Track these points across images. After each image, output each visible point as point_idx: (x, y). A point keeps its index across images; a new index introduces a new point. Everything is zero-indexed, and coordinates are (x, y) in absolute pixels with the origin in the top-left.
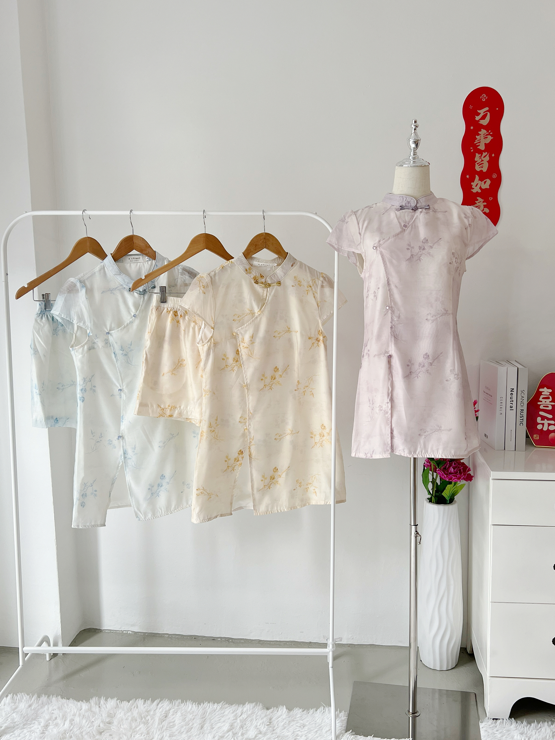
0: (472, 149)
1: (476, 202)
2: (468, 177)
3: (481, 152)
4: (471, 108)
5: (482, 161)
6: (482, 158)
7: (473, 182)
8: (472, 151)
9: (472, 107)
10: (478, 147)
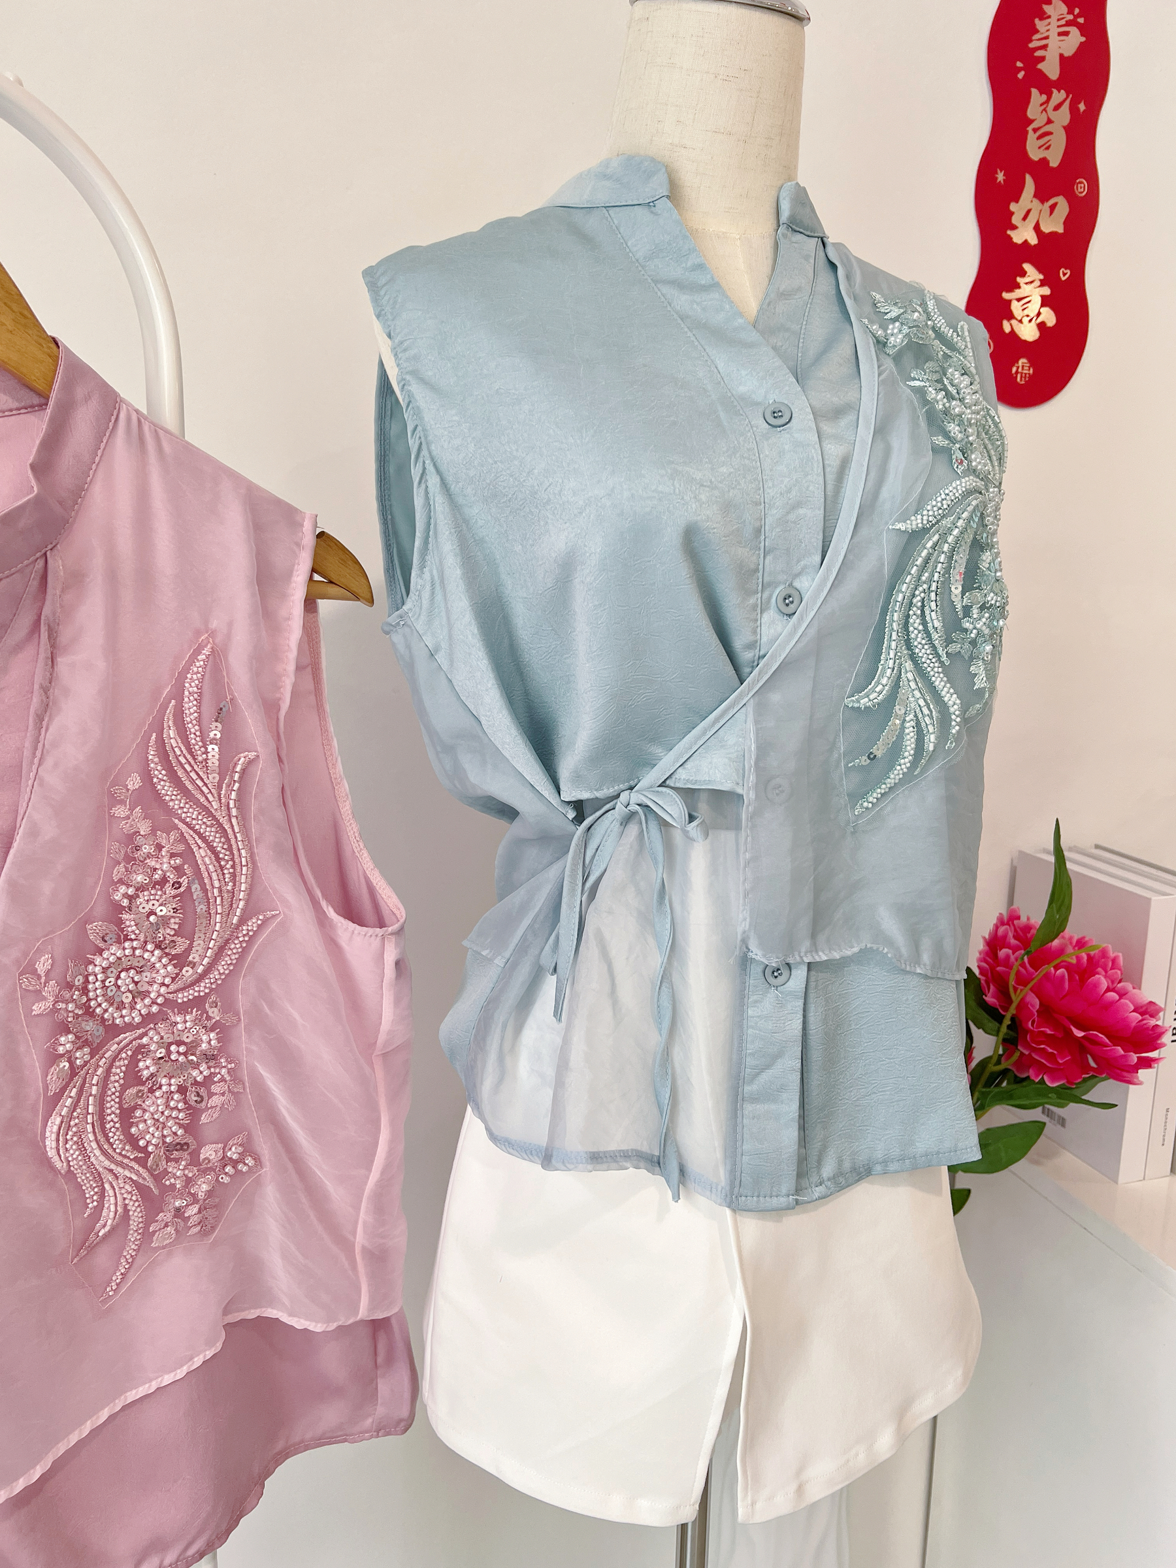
0: (1020, 69)
2: (1000, 177)
3: (1046, 86)
5: (1049, 121)
6: (1048, 109)
7: (1017, 201)
8: (1021, 75)
10: (1040, 66)
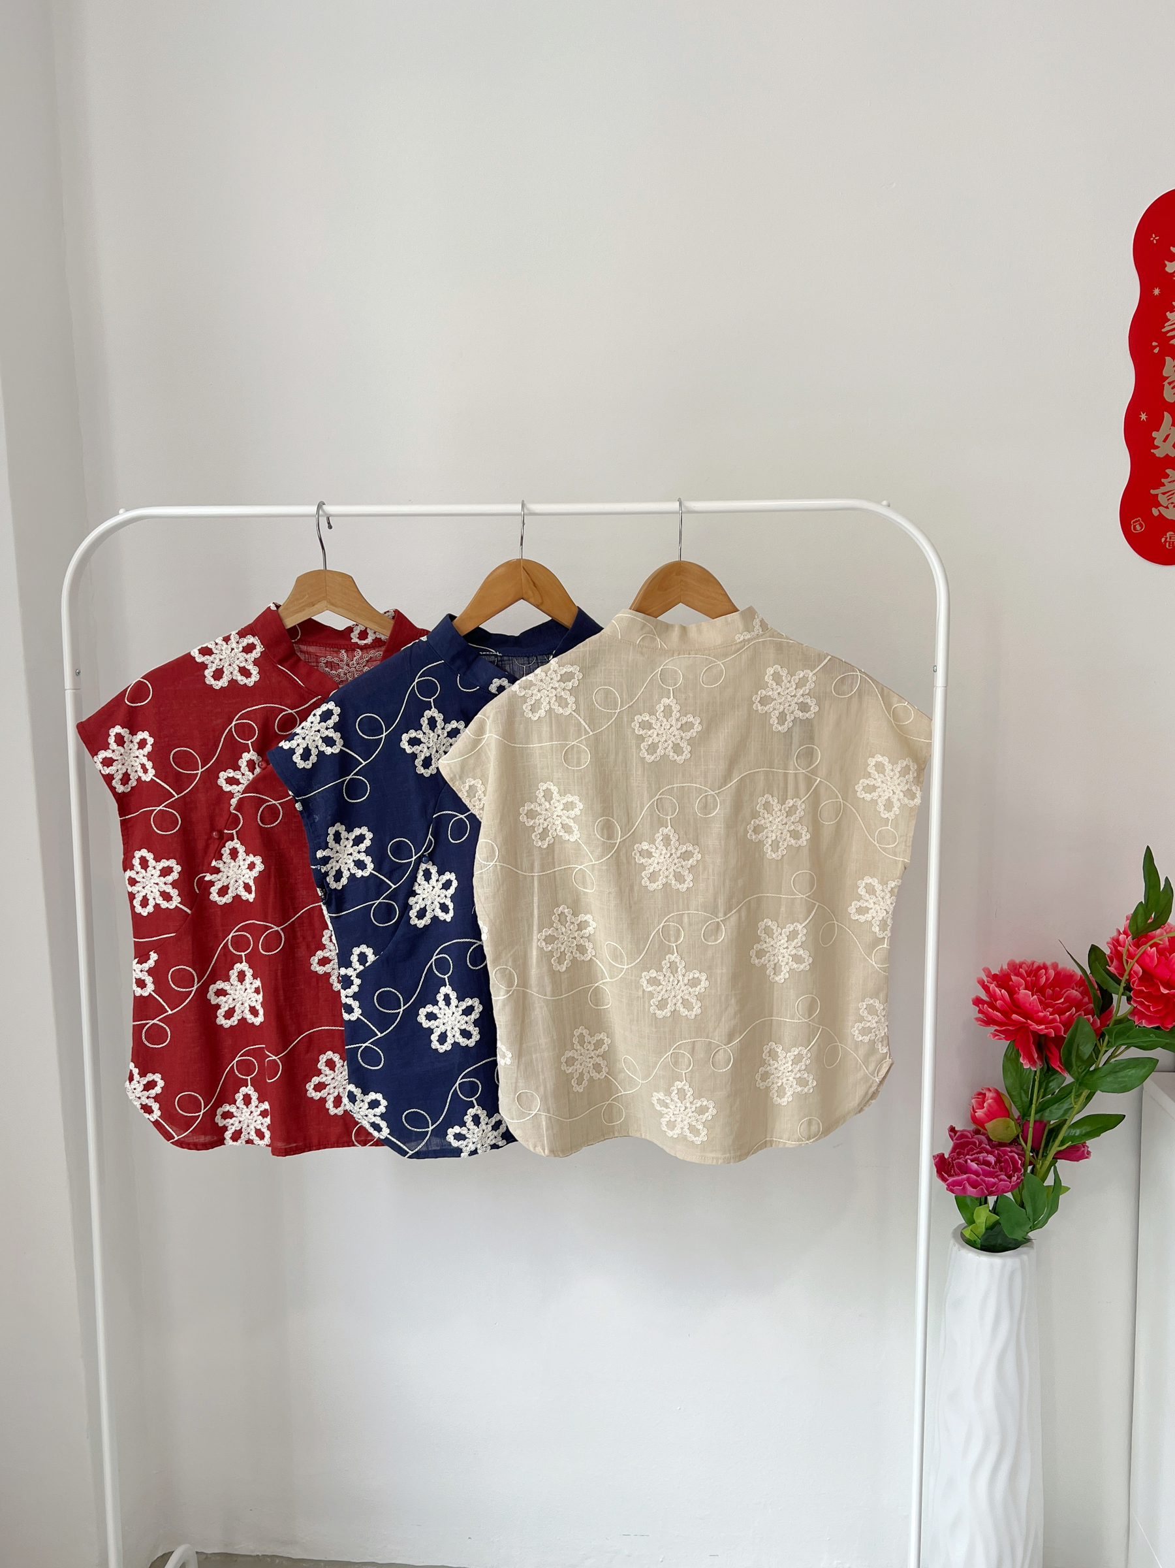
0: (1155, 347)
1: (1163, 480)
2: (1143, 417)
4: (1155, 242)
7: (1158, 431)
8: (1156, 351)
9: (1157, 238)
10: (1172, 342)
